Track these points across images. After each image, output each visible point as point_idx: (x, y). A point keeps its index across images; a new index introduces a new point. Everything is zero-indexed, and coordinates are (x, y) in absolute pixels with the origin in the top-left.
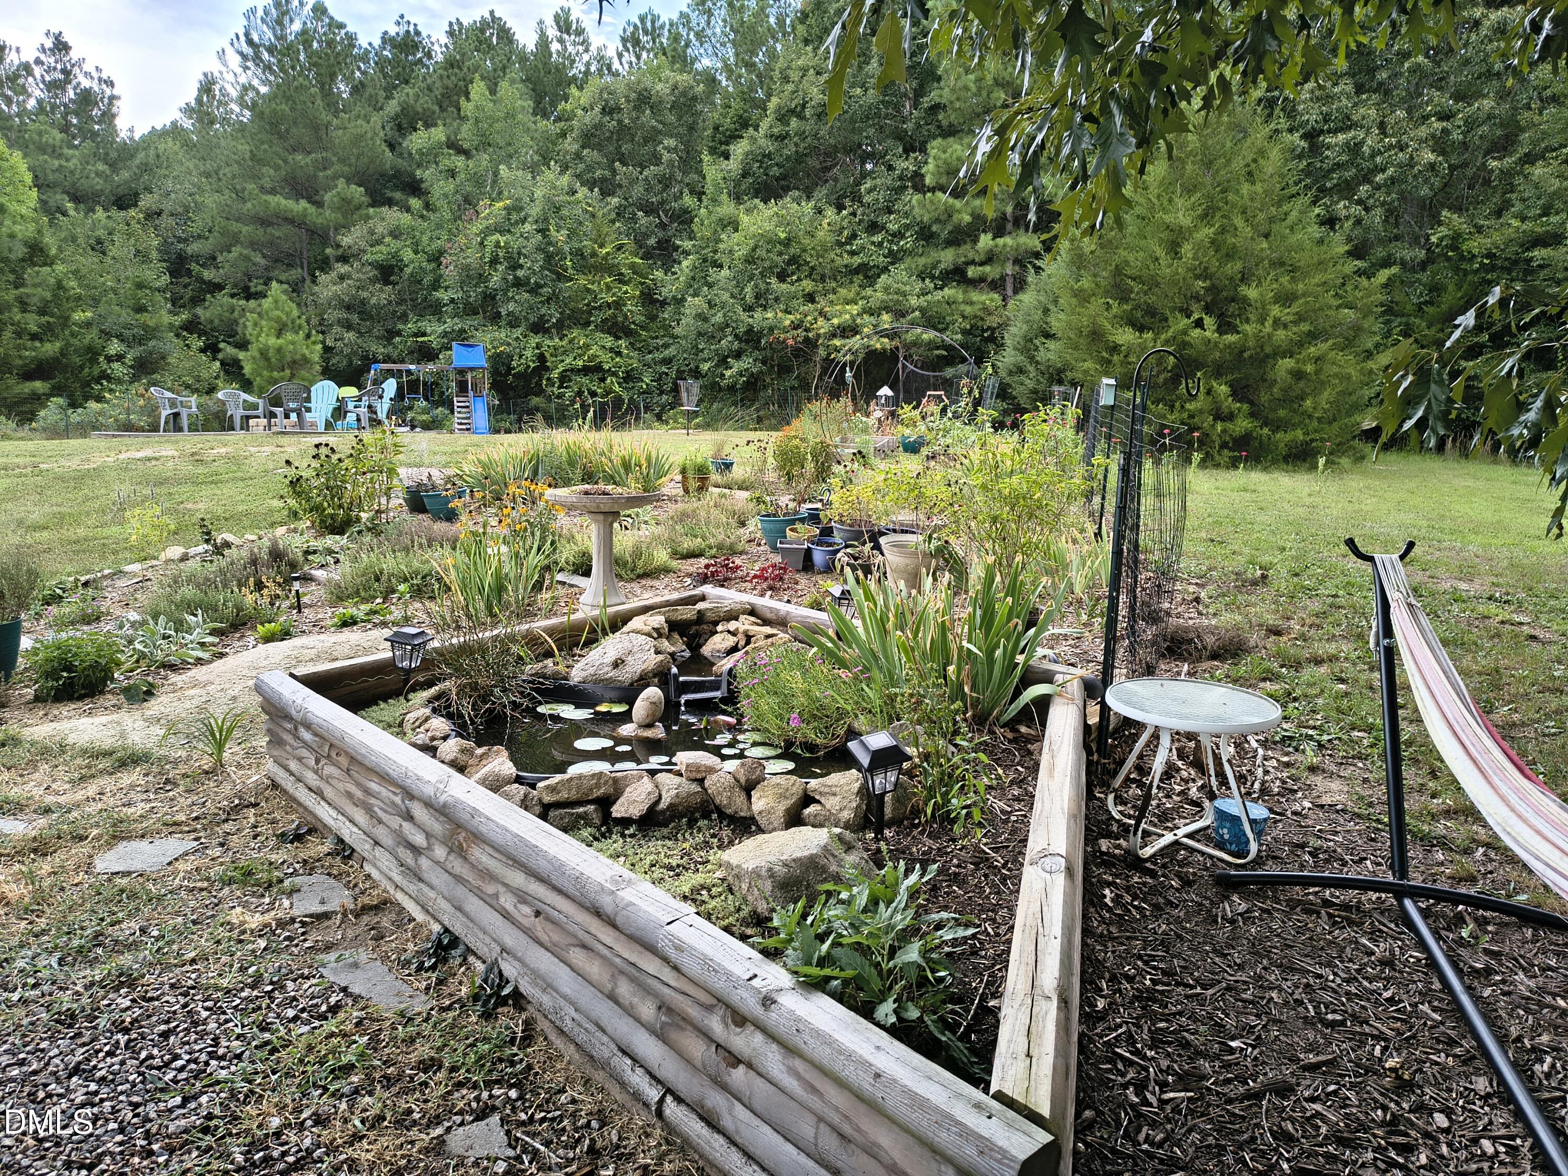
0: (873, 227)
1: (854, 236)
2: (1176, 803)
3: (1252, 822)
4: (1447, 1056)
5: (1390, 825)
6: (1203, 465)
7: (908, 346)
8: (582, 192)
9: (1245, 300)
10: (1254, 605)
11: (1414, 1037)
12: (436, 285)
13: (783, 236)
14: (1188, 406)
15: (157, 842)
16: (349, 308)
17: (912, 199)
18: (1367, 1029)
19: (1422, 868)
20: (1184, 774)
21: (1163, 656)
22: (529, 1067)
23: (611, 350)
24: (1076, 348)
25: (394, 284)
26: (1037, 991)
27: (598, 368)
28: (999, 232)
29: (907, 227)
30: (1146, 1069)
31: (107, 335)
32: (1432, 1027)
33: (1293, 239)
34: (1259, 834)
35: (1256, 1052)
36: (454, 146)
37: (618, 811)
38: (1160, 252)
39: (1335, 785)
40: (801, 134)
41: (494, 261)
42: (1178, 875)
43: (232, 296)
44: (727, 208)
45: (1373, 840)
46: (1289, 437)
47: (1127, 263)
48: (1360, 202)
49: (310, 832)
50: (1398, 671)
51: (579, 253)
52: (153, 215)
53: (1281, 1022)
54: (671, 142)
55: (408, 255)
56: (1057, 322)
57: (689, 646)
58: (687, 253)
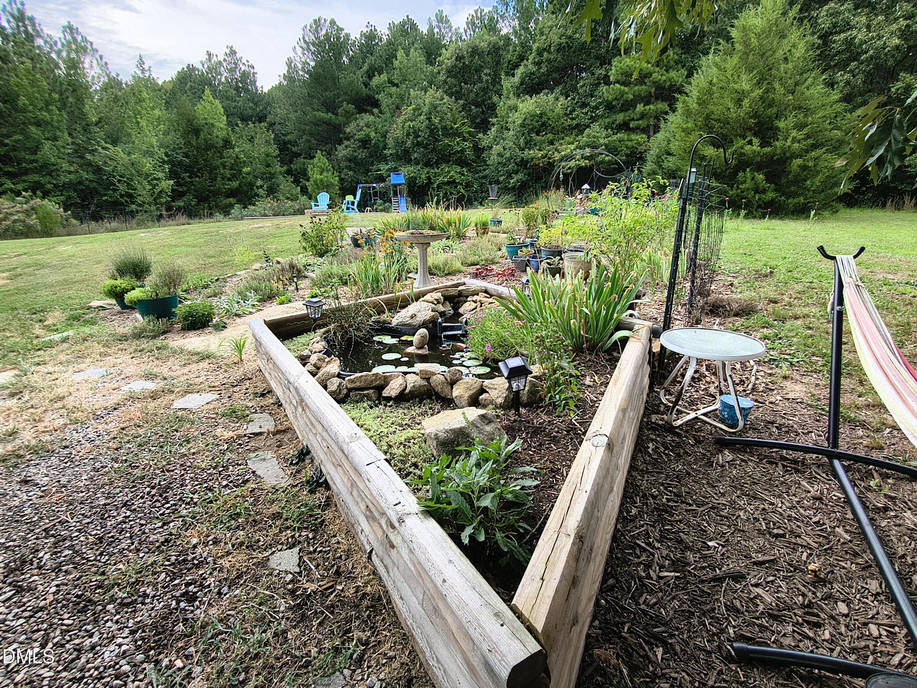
0: (584, 105)
1: (574, 110)
2: (701, 395)
3: (741, 409)
4: (852, 563)
5: (829, 412)
6: (746, 217)
7: (598, 164)
8: (446, 98)
9: (778, 129)
10: (764, 287)
11: (830, 548)
12: (385, 148)
13: (538, 112)
14: (741, 186)
15: (203, 395)
16: (350, 161)
17: (604, 88)
18: (799, 541)
19: (848, 440)
20: (708, 379)
21: (707, 314)
22: (323, 521)
23: (460, 173)
24: (683, 159)
25: (368, 148)
26: (563, 530)
27: (454, 182)
28: (647, 103)
29: (600, 103)
30: (653, 555)
31: (256, 177)
32: (844, 543)
33: (808, 93)
34: (745, 417)
35: (724, 550)
36: (390, 82)
37: (386, 393)
38: (731, 105)
39: (798, 387)
40: (548, 60)
41: (408, 135)
42: (694, 437)
43: (304, 158)
44: (513, 101)
45: (818, 421)
46: (796, 201)
47: (713, 112)
48: (851, 71)
49: (269, 392)
50: (844, 324)
51: (445, 128)
52: (272, 125)
53: (743, 531)
54: (488, 71)
55: (373, 134)
56: (674, 147)
57: (453, 308)
58: (493, 125)
